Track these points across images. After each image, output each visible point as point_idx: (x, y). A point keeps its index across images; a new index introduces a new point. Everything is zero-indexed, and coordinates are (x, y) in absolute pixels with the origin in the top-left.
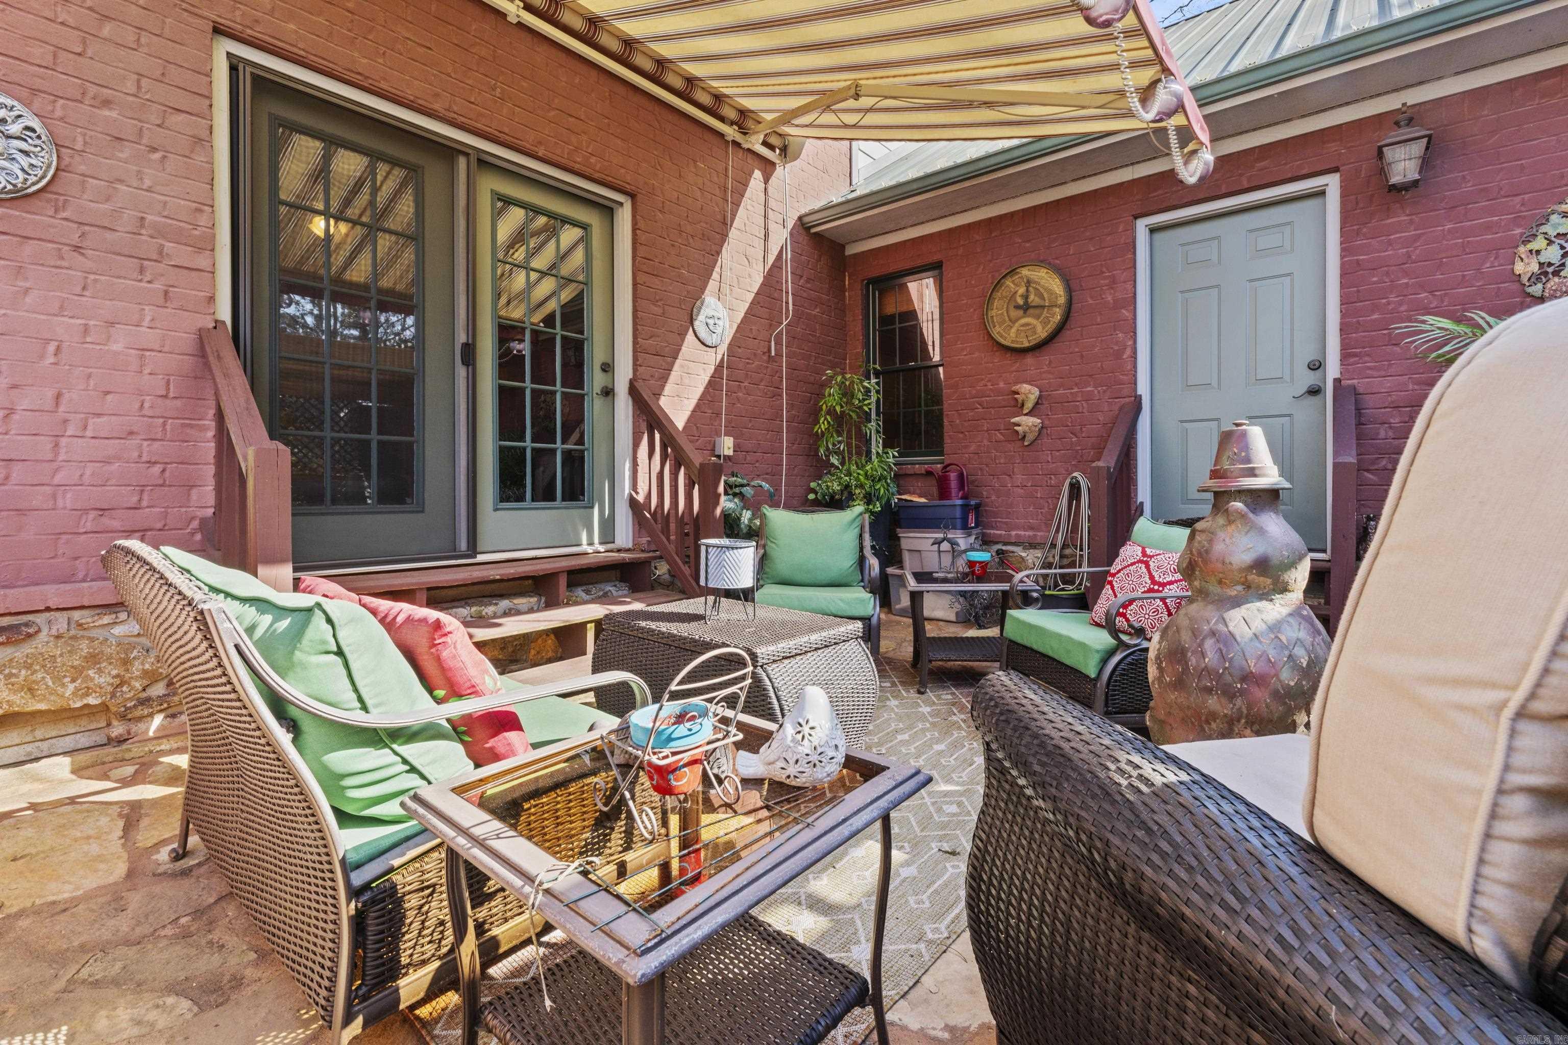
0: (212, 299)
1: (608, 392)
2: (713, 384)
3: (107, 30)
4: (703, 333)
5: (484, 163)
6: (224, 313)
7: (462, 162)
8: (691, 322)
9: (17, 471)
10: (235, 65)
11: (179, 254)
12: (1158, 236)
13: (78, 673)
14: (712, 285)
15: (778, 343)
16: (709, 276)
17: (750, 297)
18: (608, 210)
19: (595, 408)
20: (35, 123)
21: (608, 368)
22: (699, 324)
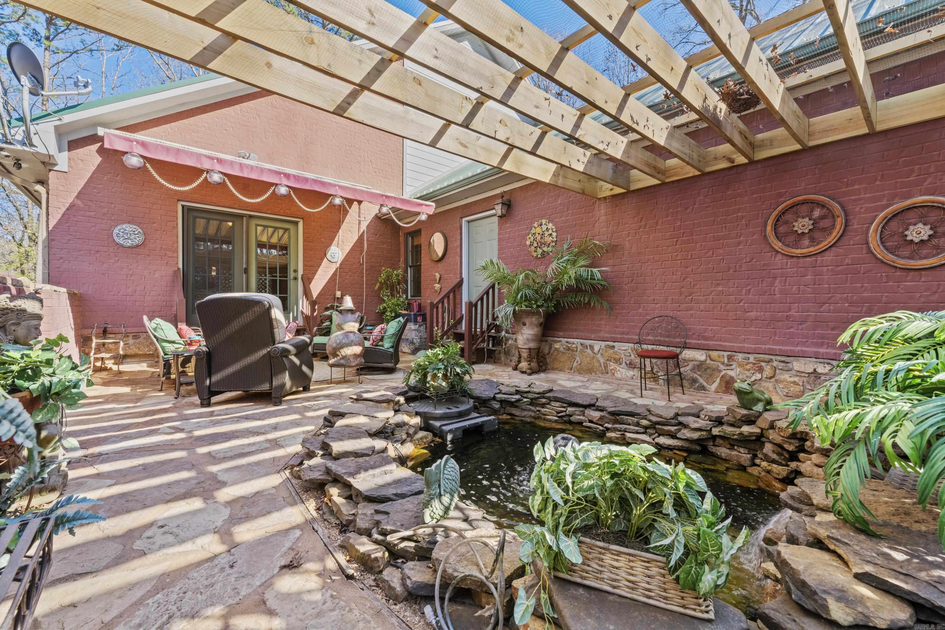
0: (177, 263)
1: (296, 279)
2: (335, 274)
3: (155, 207)
4: (330, 258)
5: (251, 216)
6: (180, 266)
7: (245, 218)
8: (325, 255)
9: (137, 303)
10: (183, 206)
11: (169, 254)
12: (470, 224)
13: (148, 346)
14: (335, 242)
15: (363, 259)
16: (333, 240)
17: (352, 245)
18: (296, 223)
19: (291, 284)
20: (140, 230)
21: (296, 271)
22: (328, 256)
